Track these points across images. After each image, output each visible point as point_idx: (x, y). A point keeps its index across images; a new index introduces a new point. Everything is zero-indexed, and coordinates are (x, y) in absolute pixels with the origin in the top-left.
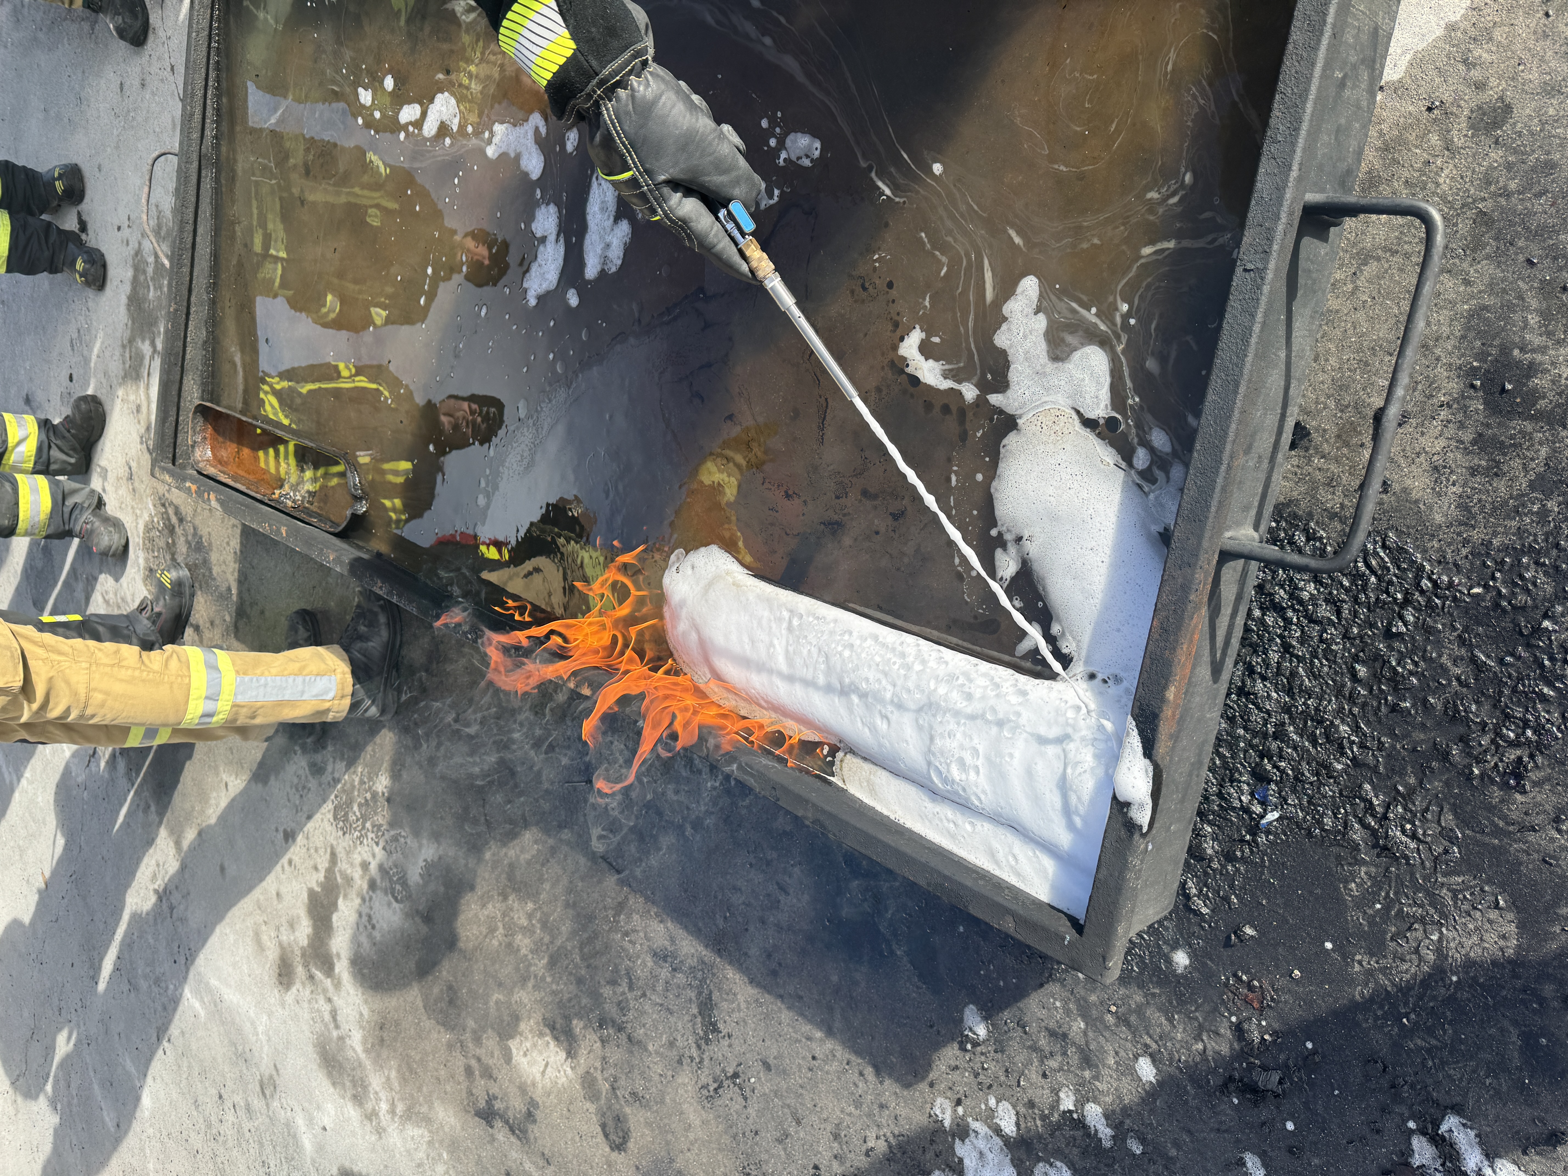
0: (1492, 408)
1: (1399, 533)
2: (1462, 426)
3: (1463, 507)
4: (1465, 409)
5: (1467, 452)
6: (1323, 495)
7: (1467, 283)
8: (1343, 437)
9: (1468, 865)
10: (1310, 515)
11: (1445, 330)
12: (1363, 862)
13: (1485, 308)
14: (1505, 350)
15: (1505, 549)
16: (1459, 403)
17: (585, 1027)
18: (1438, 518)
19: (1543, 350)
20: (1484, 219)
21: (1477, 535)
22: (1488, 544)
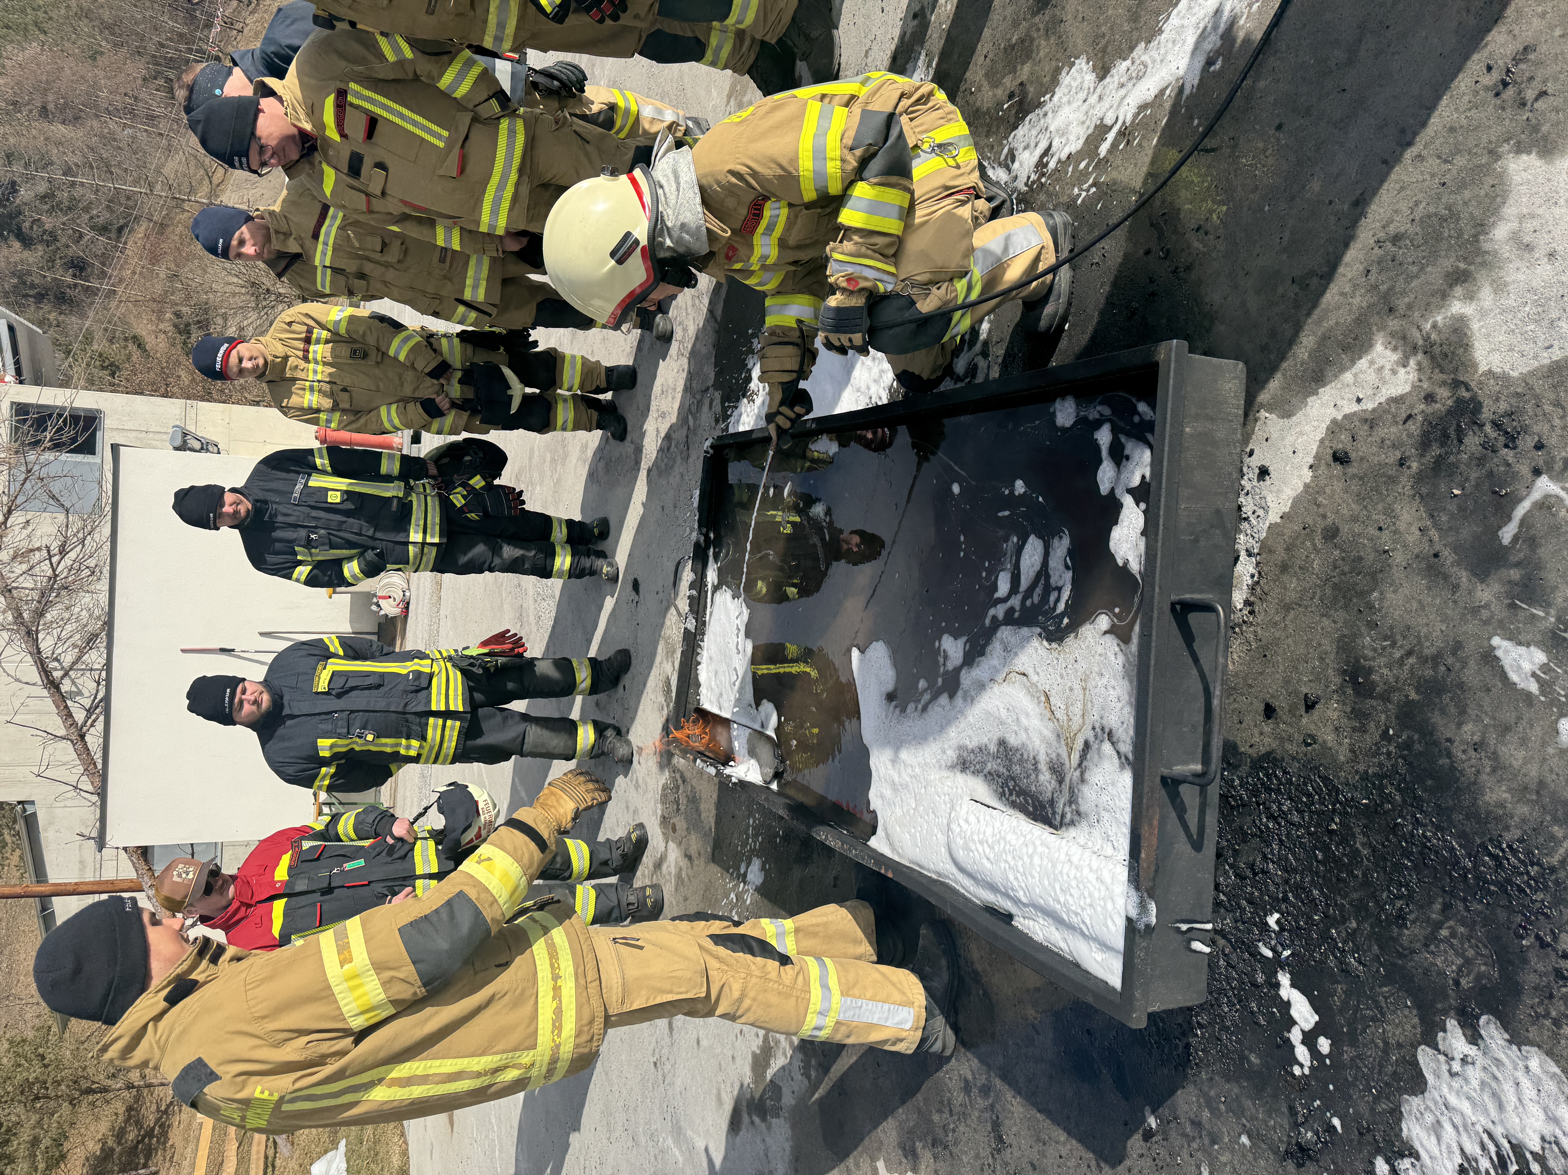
0: (1357, 693)
1: (1326, 768)
2: (1344, 704)
3: (1352, 751)
4: (1344, 693)
5: (1350, 719)
6: (1288, 746)
7: (1335, 622)
8: (1292, 710)
9: (1388, 979)
10: (1283, 759)
11: (1329, 648)
12: (1339, 982)
13: (1345, 636)
14: (1357, 661)
15: (1375, 775)
16: (1340, 690)
17: (924, 1147)
18: (1342, 758)
19: (1374, 659)
20: (1335, 587)
21: (1361, 768)
22: (1366, 772)
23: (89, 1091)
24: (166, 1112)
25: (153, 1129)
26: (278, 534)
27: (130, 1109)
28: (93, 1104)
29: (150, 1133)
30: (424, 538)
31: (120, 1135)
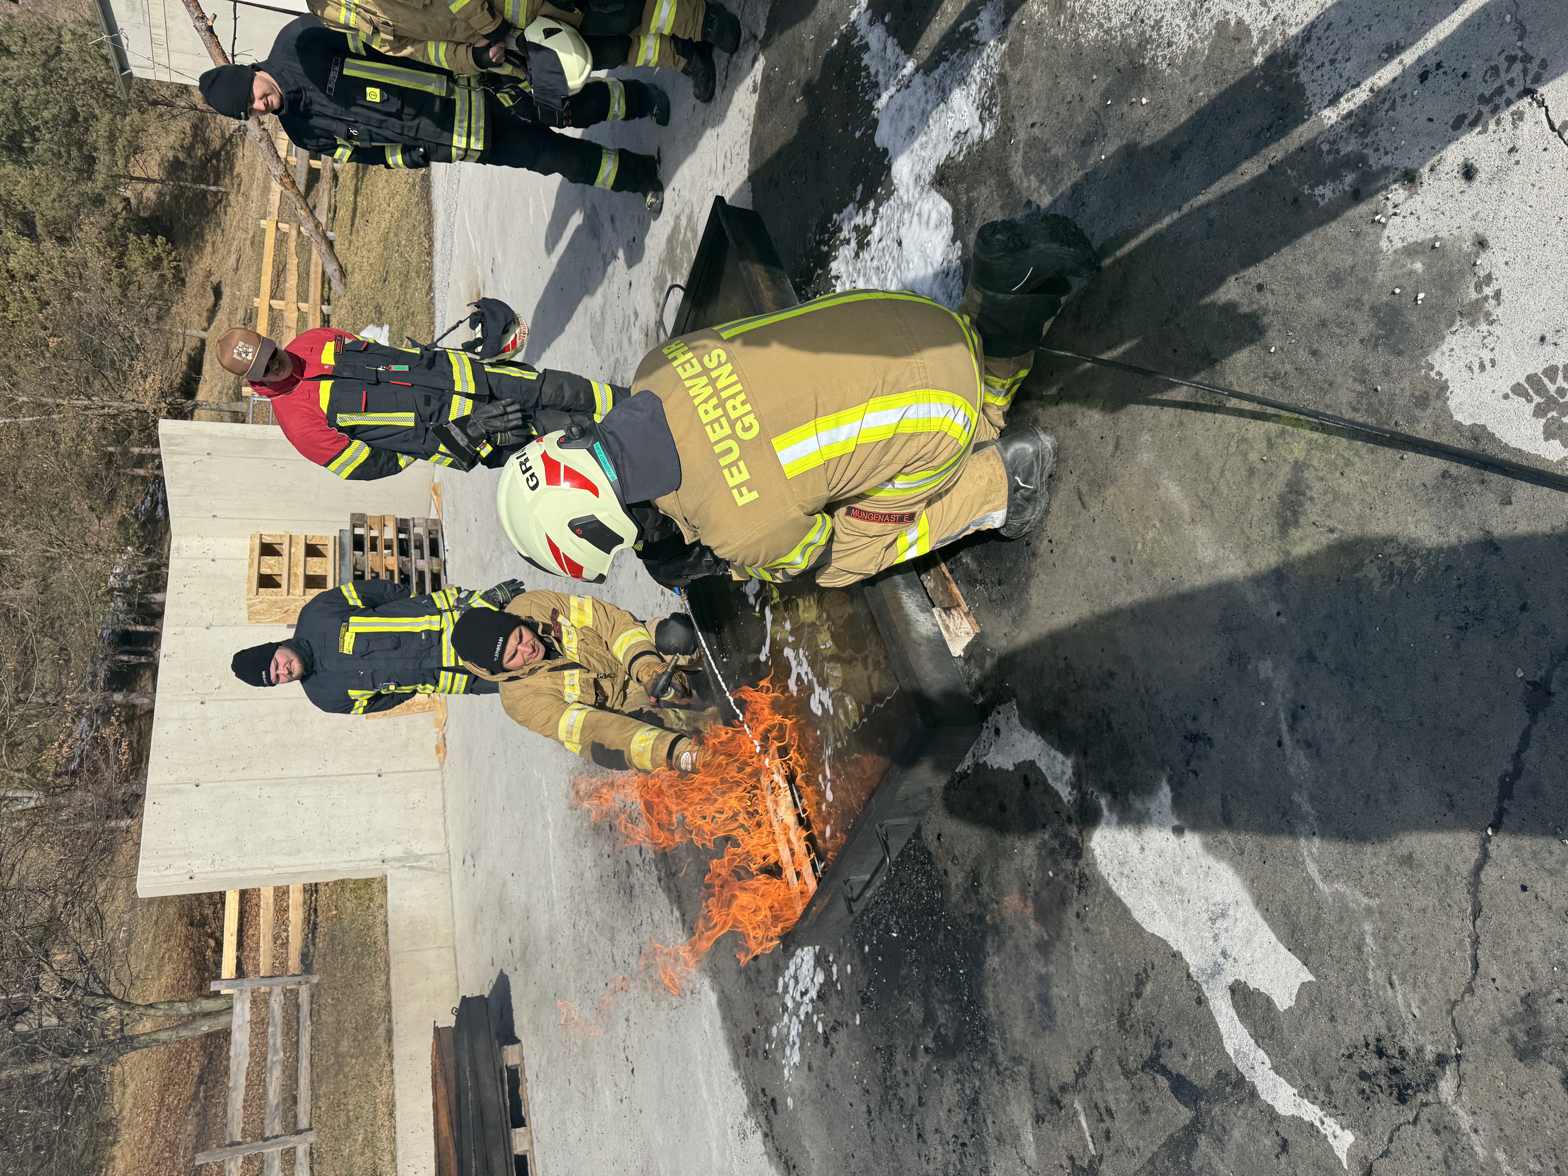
23: (155, 103)
24: (230, 140)
25: (219, 152)
26: (316, 121)
27: (195, 127)
28: (161, 116)
29: (216, 155)
30: (468, 143)
31: (189, 150)
